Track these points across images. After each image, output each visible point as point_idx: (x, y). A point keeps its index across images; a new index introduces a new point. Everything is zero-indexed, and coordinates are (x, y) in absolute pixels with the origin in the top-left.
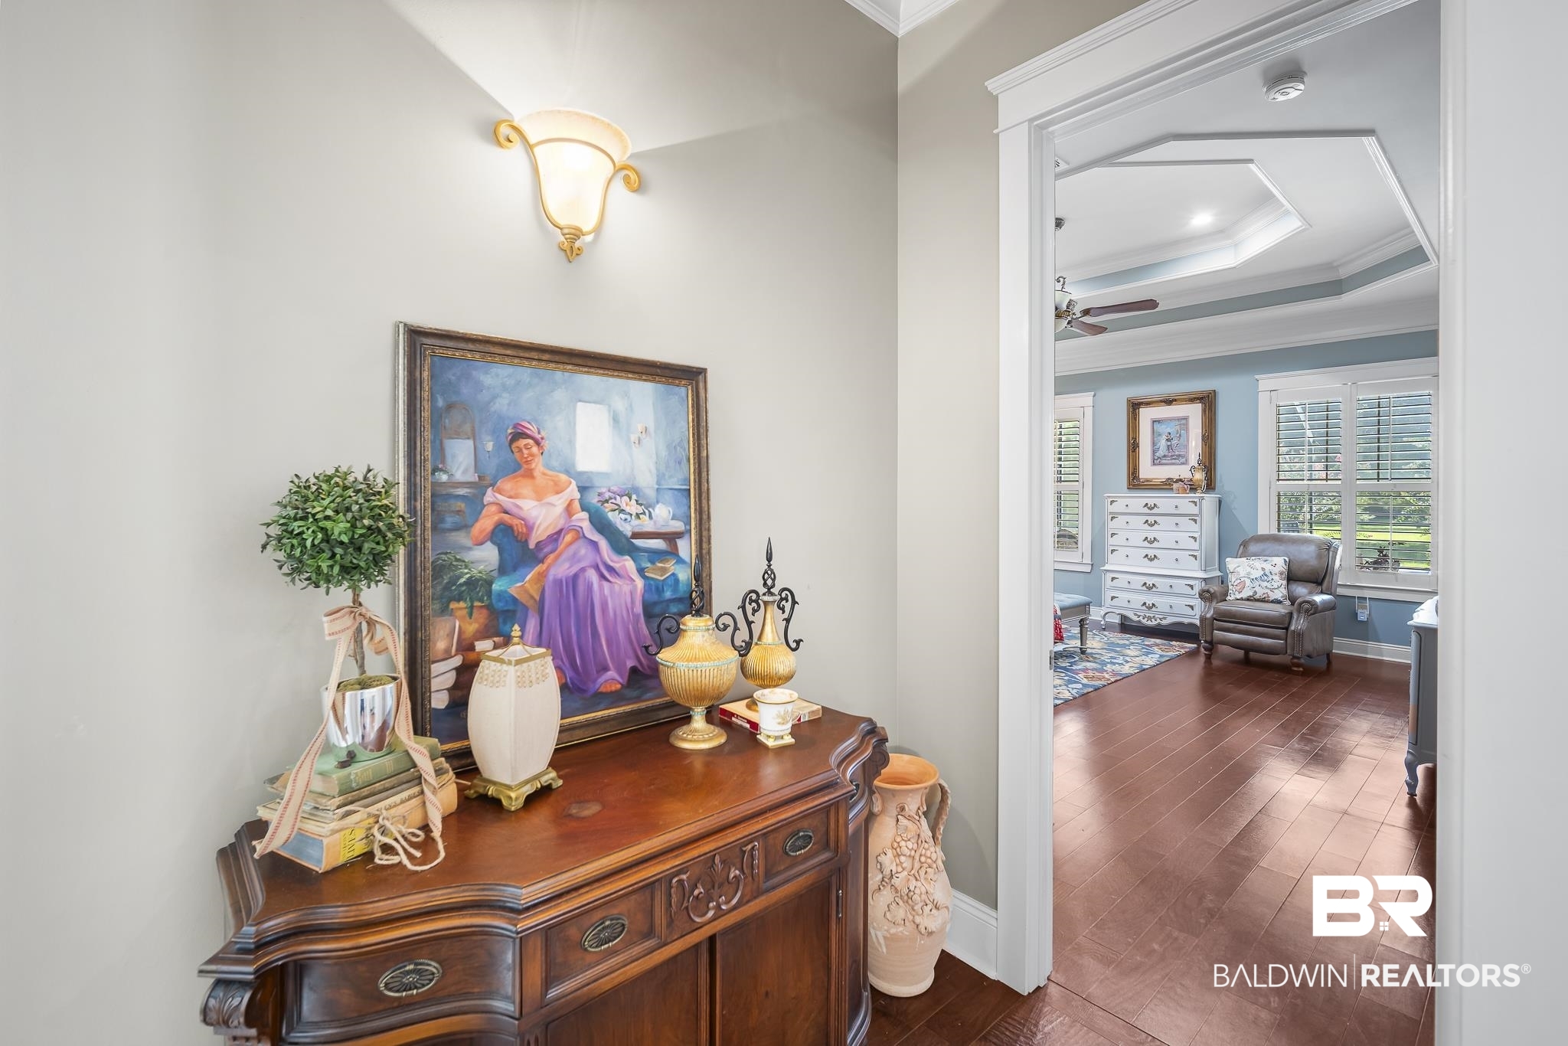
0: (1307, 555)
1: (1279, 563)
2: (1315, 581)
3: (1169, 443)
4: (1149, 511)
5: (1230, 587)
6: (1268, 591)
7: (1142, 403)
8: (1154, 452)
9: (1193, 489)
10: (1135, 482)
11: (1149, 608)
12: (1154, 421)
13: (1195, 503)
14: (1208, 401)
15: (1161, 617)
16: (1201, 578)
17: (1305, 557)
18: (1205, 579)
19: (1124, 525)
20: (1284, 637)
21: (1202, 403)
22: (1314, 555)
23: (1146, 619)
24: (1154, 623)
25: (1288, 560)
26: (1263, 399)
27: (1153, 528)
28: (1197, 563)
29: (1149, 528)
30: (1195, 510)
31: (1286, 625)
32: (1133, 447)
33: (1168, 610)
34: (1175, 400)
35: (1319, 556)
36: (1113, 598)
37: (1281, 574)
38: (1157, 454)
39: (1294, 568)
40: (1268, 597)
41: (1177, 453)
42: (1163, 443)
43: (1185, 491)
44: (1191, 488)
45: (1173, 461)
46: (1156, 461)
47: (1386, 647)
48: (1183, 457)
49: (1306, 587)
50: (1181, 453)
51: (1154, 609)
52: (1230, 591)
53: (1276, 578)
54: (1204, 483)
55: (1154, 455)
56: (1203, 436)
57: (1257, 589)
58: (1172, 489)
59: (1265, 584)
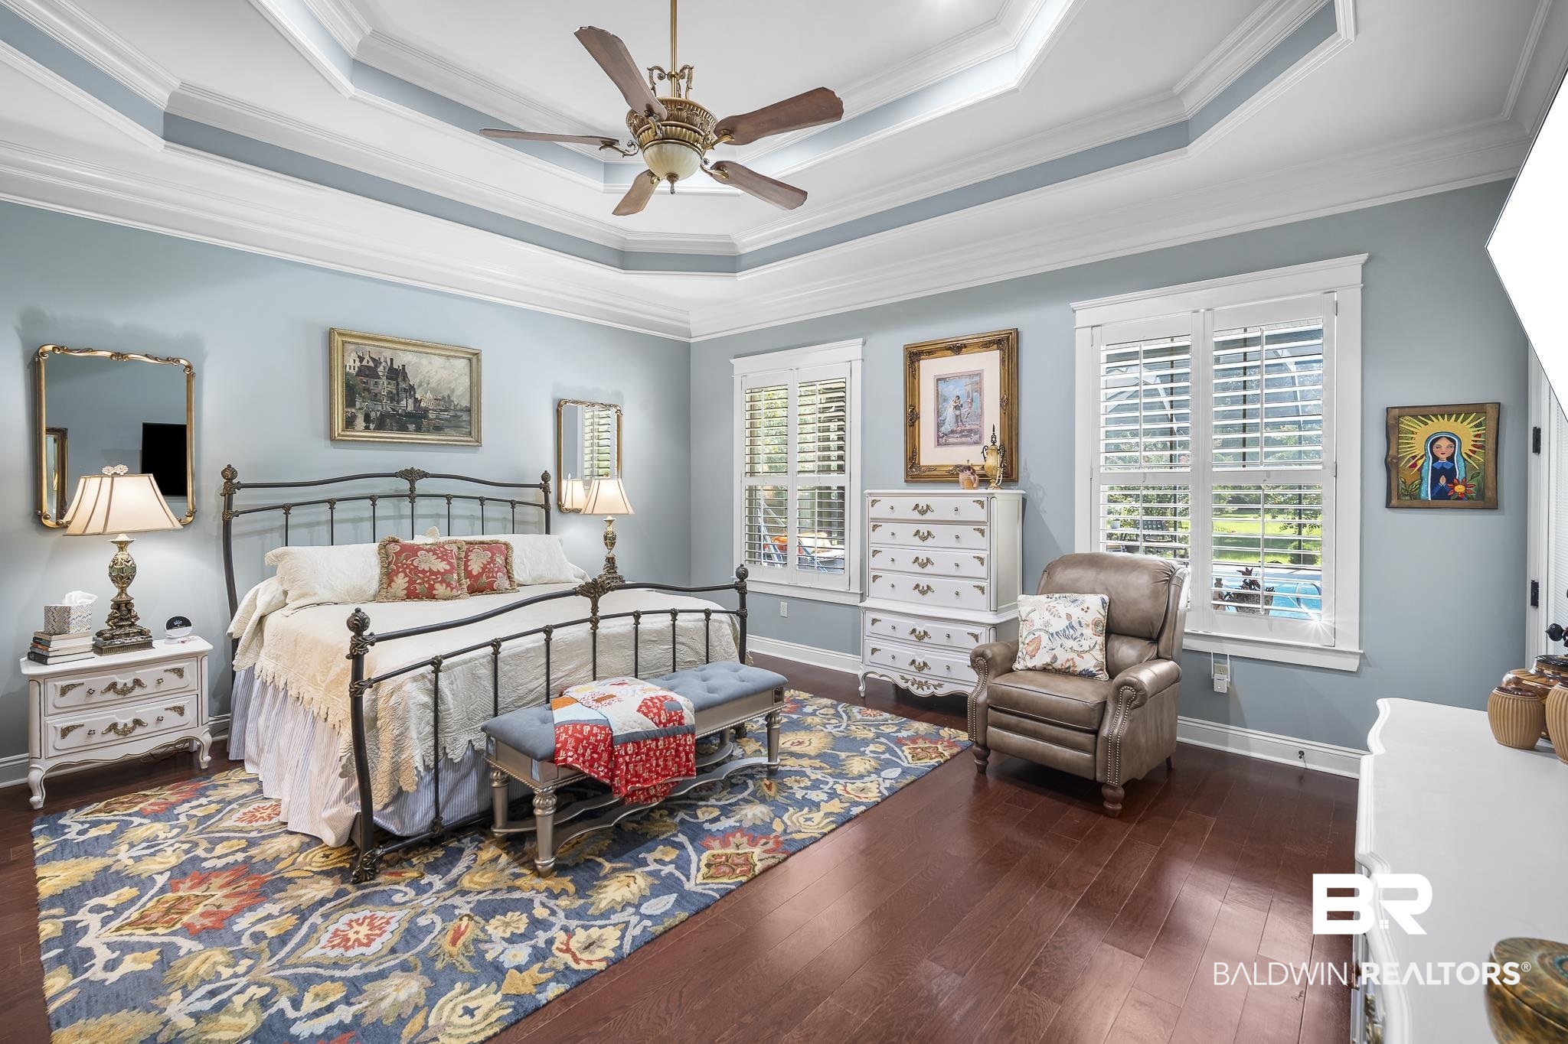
0: (1137, 588)
1: (1093, 606)
2: (1147, 635)
3: (958, 412)
4: (920, 517)
5: (1021, 646)
6: (1074, 655)
7: (920, 353)
8: (939, 425)
9: (984, 480)
10: (915, 472)
11: (920, 669)
12: (938, 380)
13: (981, 503)
14: (1007, 345)
15: (936, 683)
16: (989, 624)
17: (1133, 594)
18: (995, 626)
19: (889, 539)
20: (1091, 747)
21: (1001, 349)
22: (1147, 592)
23: (916, 686)
24: (924, 692)
25: (1107, 599)
26: (1082, 337)
27: (926, 543)
28: (984, 599)
29: (921, 543)
30: (980, 515)
31: (1095, 727)
32: (912, 418)
33: (944, 673)
34: (965, 346)
35: (1155, 595)
36: (874, 650)
37: (1096, 624)
38: (943, 429)
39: (1117, 612)
40: (1074, 666)
41: (968, 427)
42: (949, 413)
43: (970, 485)
44: (980, 481)
45: (964, 439)
46: (941, 440)
47: (1254, 735)
48: (976, 433)
49: (1133, 647)
50: (973, 427)
51: (926, 671)
52: (1020, 654)
53: (1088, 632)
54: (999, 473)
55: (938, 431)
56: (1002, 400)
57: (1058, 652)
58: (958, 482)
59: (1069, 643)
